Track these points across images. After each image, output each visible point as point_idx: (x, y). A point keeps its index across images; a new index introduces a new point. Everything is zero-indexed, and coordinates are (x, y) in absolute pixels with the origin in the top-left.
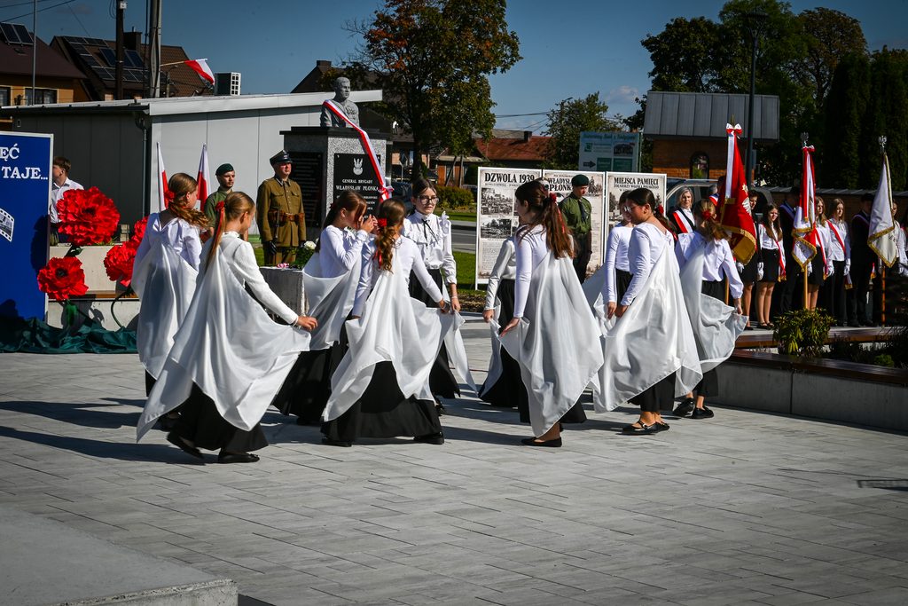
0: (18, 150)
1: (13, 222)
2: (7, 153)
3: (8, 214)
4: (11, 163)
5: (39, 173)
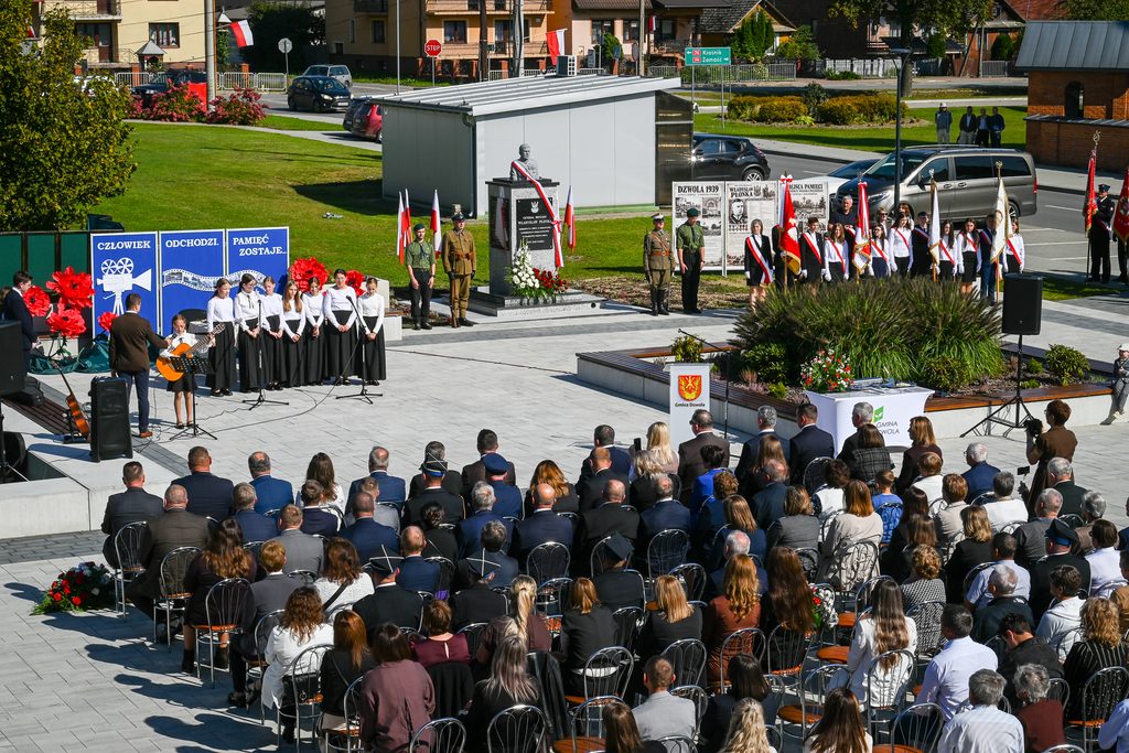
2: (261, 240)
4: (264, 246)
5: (281, 250)
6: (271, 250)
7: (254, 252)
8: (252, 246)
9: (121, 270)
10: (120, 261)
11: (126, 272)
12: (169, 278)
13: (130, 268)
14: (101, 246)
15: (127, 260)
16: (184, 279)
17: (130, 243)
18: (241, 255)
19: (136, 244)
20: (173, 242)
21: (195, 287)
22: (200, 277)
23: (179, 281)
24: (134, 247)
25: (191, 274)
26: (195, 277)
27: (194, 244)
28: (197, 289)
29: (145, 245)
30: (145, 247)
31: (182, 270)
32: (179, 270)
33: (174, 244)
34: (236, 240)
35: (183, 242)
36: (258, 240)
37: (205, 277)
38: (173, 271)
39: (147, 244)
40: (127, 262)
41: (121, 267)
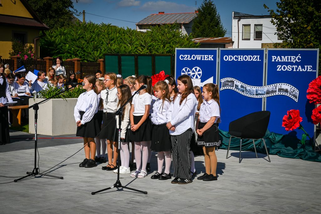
0: (300, 57)
1: (298, 93)
2: (295, 59)
3: (295, 89)
4: (297, 64)
5: (311, 68)
6: (303, 67)
7: (289, 68)
8: (287, 64)
10: (194, 69)
11: (197, 77)
12: (225, 85)
13: (199, 75)
14: (182, 56)
15: (198, 68)
16: (235, 86)
17: (200, 56)
18: (278, 70)
19: (204, 57)
20: (229, 57)
21: (243, 93)
22: (246, 85)
23: (232, 88)
24: (203, 59)
25: (240, 83)
26: (243, 85)
27: (243, 59)
28: (244, 95)
29: (210, 58)
30: (210, 60)
31: (234, 79)
32: (232, 79)
33: (230, 59)
34: (274, 58)
35: (236, 57)
36: (292, 59)
37: (250, 86)
38: (228, 79)
39: (211, 58)
40: (198, 70)
41: (194, 73)
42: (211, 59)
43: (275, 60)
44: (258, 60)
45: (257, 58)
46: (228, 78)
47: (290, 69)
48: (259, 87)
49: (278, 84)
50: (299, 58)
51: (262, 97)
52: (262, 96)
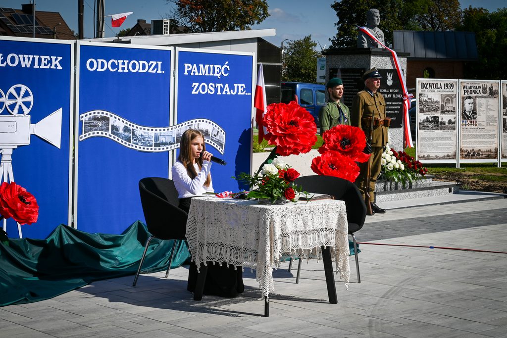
0: (228, 67)
1: (225, 136)
2: (220, 70)
3: (220, 129)
4: (223, 80)
5: (244, 89)
6: (232, 88)
7: (210, 89)
8: (208, 80)
9: (12, 107)
10: (12, 90)
11: (21, 111)
12: (91, 126)
13: (27, 104)
15: (24, 88)
16: (112, 129)
17: (29, 58)
18: (193, 92)
19: (40, 60)
20: (97, 62)
21: (128, 143)
22: (135, 126)
23: (104, 133)
24: (36, 66)
25: (123, 121)
26: (128, 126)
27: (128, 69)
28: (131, 147)
29: (54, 63)
30: (53, 67)
31: (109, 113)
32: (105, 112)
33: (100, 66)
34: (189, 67)
35: (113, 64)
36: (216, 70)
37: (143, 128)
38: (96, 114)
39: (57, 62)
40: (22, 93)
41: (12, 102)
42: (56, 65)
43: (189, 72)
44: (159, 71)
45: (157, 66)
46: (96, 112)
47: (211, 91)
48: (162, 129)
49: (194, 121)
50: (226, 69)
51: (169, 149)
52: (169, 147)
